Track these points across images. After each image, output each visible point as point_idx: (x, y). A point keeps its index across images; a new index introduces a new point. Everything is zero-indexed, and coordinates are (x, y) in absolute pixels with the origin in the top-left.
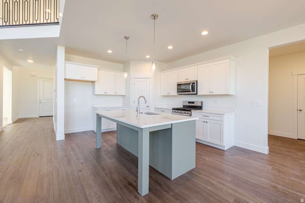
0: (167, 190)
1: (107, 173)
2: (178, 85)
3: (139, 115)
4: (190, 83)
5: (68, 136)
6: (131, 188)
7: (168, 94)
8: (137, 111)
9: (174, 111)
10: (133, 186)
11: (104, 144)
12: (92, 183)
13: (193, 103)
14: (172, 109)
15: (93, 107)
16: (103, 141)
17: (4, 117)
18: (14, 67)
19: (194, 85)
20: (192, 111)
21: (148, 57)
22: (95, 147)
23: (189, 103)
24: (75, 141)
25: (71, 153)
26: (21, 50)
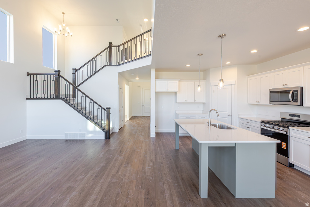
0: (226, 203)
1: (179, 170)
2: (271, 92)
3: (210, 127)
4: (290, 91)
5: (157, 134)
6: (194, 188)
7: (257, 102)
8: (208, 123)
9: (263, 124)
10: (195, 187)
11: (182, 147)
12: (167, 174)
13: (299, 116)
14: (261, 122)
15: (176, 113)
16: (181, 144)
17: (125, 115)
18: (130, 82)
19: (296, 93)
20: (289, 128)
21: (228, 63)
22: (175, 148)
23: (291, 115)
24: (161, 140)
25: (158, 148)
26: (133, 74)
